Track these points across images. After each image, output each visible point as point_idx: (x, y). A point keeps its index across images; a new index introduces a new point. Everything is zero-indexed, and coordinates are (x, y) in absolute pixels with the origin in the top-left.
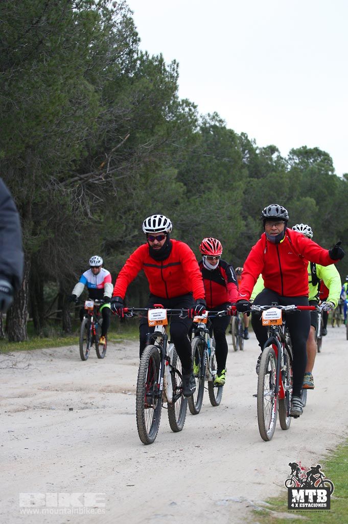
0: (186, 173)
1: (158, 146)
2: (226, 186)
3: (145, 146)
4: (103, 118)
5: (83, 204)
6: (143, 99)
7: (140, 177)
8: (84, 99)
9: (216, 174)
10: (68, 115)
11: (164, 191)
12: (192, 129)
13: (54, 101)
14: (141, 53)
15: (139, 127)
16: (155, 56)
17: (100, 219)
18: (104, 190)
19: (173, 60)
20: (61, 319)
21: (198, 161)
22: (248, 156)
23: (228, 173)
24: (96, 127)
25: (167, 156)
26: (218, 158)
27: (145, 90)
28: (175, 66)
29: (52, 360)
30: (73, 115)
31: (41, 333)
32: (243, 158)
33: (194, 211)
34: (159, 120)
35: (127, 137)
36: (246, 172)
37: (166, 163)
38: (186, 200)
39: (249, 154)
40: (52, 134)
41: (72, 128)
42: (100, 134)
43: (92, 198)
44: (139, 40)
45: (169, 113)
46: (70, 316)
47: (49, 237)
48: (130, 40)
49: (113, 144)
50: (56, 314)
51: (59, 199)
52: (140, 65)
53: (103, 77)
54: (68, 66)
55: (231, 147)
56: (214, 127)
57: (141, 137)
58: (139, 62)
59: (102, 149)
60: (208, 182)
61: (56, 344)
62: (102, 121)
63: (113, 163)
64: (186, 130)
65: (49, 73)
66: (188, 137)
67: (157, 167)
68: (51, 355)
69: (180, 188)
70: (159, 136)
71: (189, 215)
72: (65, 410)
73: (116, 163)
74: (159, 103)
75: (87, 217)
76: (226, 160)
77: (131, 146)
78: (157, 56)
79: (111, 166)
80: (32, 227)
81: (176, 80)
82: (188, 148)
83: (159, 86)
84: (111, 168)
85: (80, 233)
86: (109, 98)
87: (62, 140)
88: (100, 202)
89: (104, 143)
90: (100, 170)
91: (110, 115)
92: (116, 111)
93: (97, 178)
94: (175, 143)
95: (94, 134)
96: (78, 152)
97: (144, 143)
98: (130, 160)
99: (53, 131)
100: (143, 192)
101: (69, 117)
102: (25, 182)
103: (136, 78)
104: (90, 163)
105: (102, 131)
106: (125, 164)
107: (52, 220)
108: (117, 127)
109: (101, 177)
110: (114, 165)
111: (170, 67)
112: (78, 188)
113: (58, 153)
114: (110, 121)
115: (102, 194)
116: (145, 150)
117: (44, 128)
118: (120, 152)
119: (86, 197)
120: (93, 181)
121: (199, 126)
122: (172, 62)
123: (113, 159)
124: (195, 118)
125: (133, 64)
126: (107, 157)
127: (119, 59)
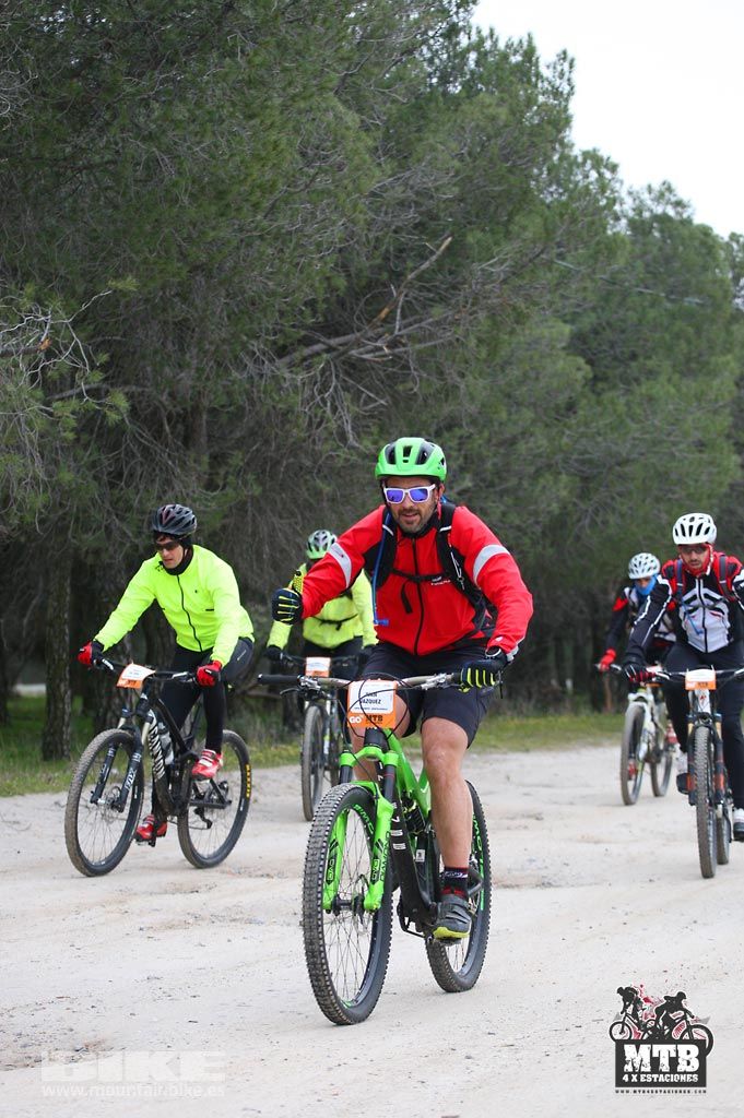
0: (592, 336)
1: (523, 267)
2: (693, 367)
3: (493, 265)
4: (384, 195)
5: (334, 410)
6: (484, 148)
7: (477, 346)
8: (334, 147)
9: (667, 337)
10: (295, 186)
11: (537, 379)
12: (608, 223)
13: (263, 154)
14: (479, 32)
15: (474, 219)
16: (515, 40)
18: (388, 376)
19: (559, 51)
21: (621, 304)
23: (698, 333)
25: (546, 292)
26: (673, 297)
27: (489, 124)
28: (566, 65)
30: (307, 186)
32: (736, 296)
33: (614, 427)
34: (523, 200)
35: (443, 247)
36: (741, 331)
37: (543, 309)
38: (593, 398)
40: (255, 233)
41: (306, 220)
42: (377, 239)
43: (357, 395)
45: (550, 185)
47: (248, 493)
48: (451, 1)
49: (410, 264)
51: (273, 400)
52: (477, 62)
53: (383, 93)
54: (296, 68)
55: (705, 268)
56: (663, 219)
57: (479, 243)
58: (473, 56)
59: (385, 276)
60: (650, 358)
61: (267, 758)
62: (382, 206)
63: (409, 310)
64: (593, 223)
65: (250, 83)
66: (598, 244)
67: (520, 318)
69: (577, 369)
70: (524, 240)
71: (600, 439)
72: (289, 925)
73: (418, 309)
74: (523, 159)
75: (345, 445)
76: (693, 300)
77: (453, 268)
78: (521, 42)
79: (404, 317)
80: (205, 467)
81: (567, 100)
82: (594, 272)
83: (523, 114)
84: (407, 321)
85: (329, 485)
86: (398, 148)
87: (282, 250)
88: (374, 409)
89: (386, 259)
90: (378, 327)
91: (402, 188)
92: (416, 181)
93: (369, 347)
94: (563, 259)
95: (364, 239)
96: (320, 281)
97: (489, 260)
98: (453, 301)
99: (256, 228)
100: (481, 382)
101: (296, 193)
102: (188, 356)
103: (468, 97)
104: (352, 308)
105: (382, 229)
106: (438, 312)
107: (257, 450)
108: (417, 221)
109: (379, 344)
110: (412, 315)
111: (551, 69)
112: (323, 371)
113: (270, 283)
114: (402, 204)
115: (382, 387)
116: (488, 276)
117: (235, 222)
118: (428, 281)
119: (342, 393)
120: (361, 353)
121: (625, 216)
122: (558, 56)
123: (410, 299)
124: (615, 195)
125: (458, 61)
126: (394, 293)
127: (425, 50)
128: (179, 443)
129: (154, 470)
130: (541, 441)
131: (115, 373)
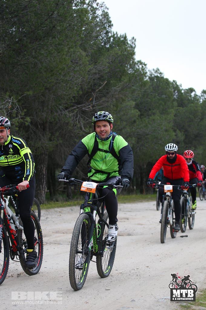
0: (140, 105)
1: (124, 88)
2: (164, 112)
3: (116, 88)
4: (91, 71)
5: (79, 122)
6: (115, 60)
7: (113, 107)
8: (79, 60)
9: (158, 105)
10: (70, 70)
11: (127, 115)
12: (144, 78)
13: (62, 61)
14: (113, 33)
15: (112, 77)
16: (122, 35)
17: (90, 131)
18: (92, 114)
19: (132, 37)
20: (66, 190)
21: (147, 97)
22: (177, 94)
23: (165, 104)
24: (86, 77)
25: (129, 94)
26: (159, 95)
27: (116, 55)
28: (134, 40)
29: (60, 215)
30: (73, 70)
31: (54, 199)
32: (174, 95)
33: (145, 126)
34: (124, 72)
35: (105, 84)
36: (175, 104)
37: (129, 98)
38: (140, 120)
39: (178, 93)
41: (73, 78)
42: (89, 81)
43: (84, 119)
44: (112, 25)
45: (130, 69)
46: (71, 189)
47: (59, 142)
48: (107, 25)
49: (97, 87)
50: (63, 188)
51: (65, 120)
52: (113, 40)
53: (91, 47)
54: (70, 41)
55: (167, 88)
56: (157, 77)
57: (114, 83)
58: (112, 38)
59: (90, 90)
60: (154, 110)
61: (63, 205)
62: (90, 74)
63: (97, 98)
64: (140, 78)
66: (142, 83)
67: (123, 100)
68: (60, 212)
69: (136, 112)
70: (124, 82)
71: (141, 129)
72: (68, 245)
73: (99, 98)
74: (124, 63)
75: (82, 130)
76: (164, 96)
77: (108, 88)
78: (123, 35)
79: (95, 100)
80: (49, 136)
81: (134, 48)
82: (141, 89)
83: (124, 53)
84: (96, 101)
85: (78, 140)
86: (94, 60)
87: (67, 85)
88: (89, 122)
89: (91, 86)
90: (89, 102)
91: (95, 70)
92: (99, 68)
93: (87, 107)
94: (133, 87)
95: (86, 81)
96: (76, 92)
97: (116, 86)
98: (107, 96)
99: (61, 80)
102: (44, 109)
103: (111, 48)
104: (83, 98)
105: (90, 79)
106: (104, 99)
107: (61, 132)
108: (99, 77)
109: (89, 106)
110: (98, 99)
111: (130, 41)
112: (76, 113)
114: (95, 73)
115: (90, 117)
116: (116, 91)
117: (56, 78)
118: (101, 92)
119: (81, 118)
120: (85, 109)
121: (148, 76)
122: (132, 38)
123: (97, 96)
124: (146, 71)
125: (108, 39)
126: (93, 94)
127: (101, 37)
128: (42, 130)
129: (37, 136)
130: (128, 130)
131: (26, 114)
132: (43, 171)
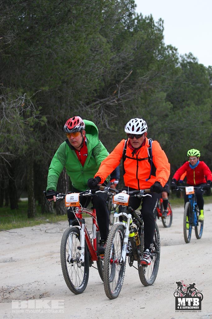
0: (172, 96)
1: (153, 78)
2: (200, 102)
3: (144, 78)
4: (114, 60)
5: (103, 119)
6: (140, 46)
7: (141, 100)
8: (100, 48)
9: (192, 95)
10: (90, 59)
11: (158, 108)
12: (175, 65)
13: (80, 50)
14: (137, 14)
15: (138, 65)
16: (147, 16)
17: (115, 129)
18: (117, 109)
21: (179, 87)
23: (201, 93)
24: (109, 66)
25: (159, 84)
26: (194, 84)
27: (141, 40)
28: (161, 22)
30: (93, 59)
32: (211, 83)
33: (179, 120)
34: (151, 60)
35: (130, 73)
37: (158, 89)
38: (173, 113)
40: (79, 72)
41: (93, 68)
42: (112, 72)
43: (109, 115)
44: (136, 6)
45: (158, 55)
48: (129, 6)
49: (122, 78)
51: (86, 117)
52: (137, 23)
53: (112, 32)
54: (88, 26)
55: (202, 75)
56: (190, 63)
57: (140, 72)
58: (136, 21)
59: (114, 82)
60: (187, 101)
62: (113, 62)
63: (122, 90)
64: (171, 66)
65: (76, 31)
66: (172, 71)
67: (152, 92)
69: (169, 105)
70: (153, 71)
71: (175, 123)
73: (124, 90)
74: (151, 48)
75: (106, 128)
76: (199, 85)
77: (134, 79)
78: (149, 17)
79: (121, 93)
81: (162, 32)
82: (172, 78)
83: (151, 37)
84: (121, 94)
86: (117, 46)
87: (87, 76)
88: (114, 118)
89: (115, 77)
90: (113, 96)
91: (118, 58)
92: (122, 55)
93: (111, 102)
94: (163, 75)
95: (109, 72)
96: (98, 84)
97: (143, 76)
98: (134, 88)
99: (80, 71)
100: (143, 110)
101: (90, 61)
102: (63, 106)
103: (135, 32)
104: (106, 91)
105: (113, 69)
106: (130, 91)
108: (123, 66)
109: (114, 100)
110: (123, 92)
111: (157, 24)
112: (99, 109)
113: (84, 86)
114: (119, 62)
115: (115, 112)
116: (143, 81)
117: (74, 69)
118: (127, 83)
119: (105, 114)
120: (109, 103)
121: (180, 62)
122: (159, 20)
123: (122, 88)
124: (177, 57)
125: (132, 22)
126: (118, 86)
127: (123, 20)
128: (61, 130)
129: (55, 138)
130: (160, 125)
131: (43, 113)
132: (64, 176)
